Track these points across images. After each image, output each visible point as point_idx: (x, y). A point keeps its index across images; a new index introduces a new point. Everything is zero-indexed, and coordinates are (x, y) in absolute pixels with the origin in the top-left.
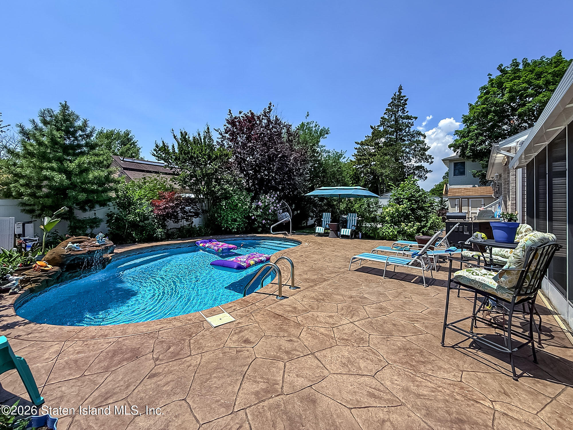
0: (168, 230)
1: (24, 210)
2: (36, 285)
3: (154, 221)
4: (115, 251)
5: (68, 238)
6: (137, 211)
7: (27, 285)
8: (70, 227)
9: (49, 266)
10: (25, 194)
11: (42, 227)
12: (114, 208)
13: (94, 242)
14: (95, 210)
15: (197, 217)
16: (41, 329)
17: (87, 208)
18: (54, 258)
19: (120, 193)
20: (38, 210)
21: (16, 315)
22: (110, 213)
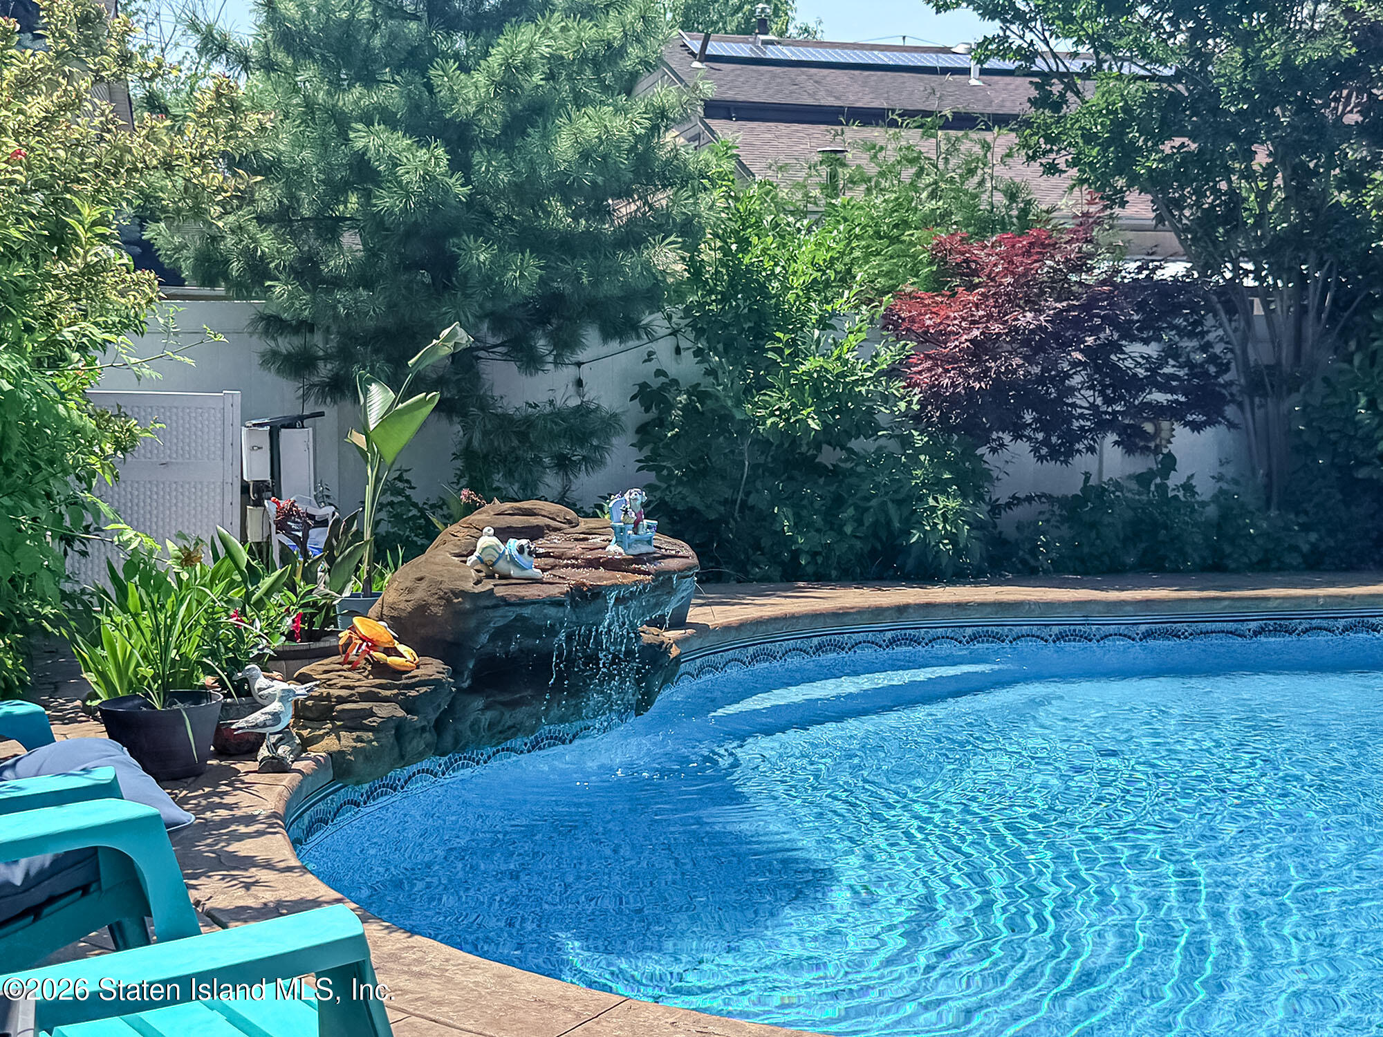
0: (995, 509)
1: (275, 354)
2: (359, 739)
3: (906, 441)
4: (695, 615)
5: (470, 508)
6: (802, 368)
7: (322, 737)
8: (468, 454)
9: (402, 648)
10: (277, 267)
11: (360, 440)
12: (678, 351)
13: (598, 540)
14: (579, 364)
15: (1210, 422)
16: (419, 961)
17: (542, 345)
18: (422, 608)
19: (709, 254)
20: (327, 358)
21: (304, 869)
22: (656, 383)
